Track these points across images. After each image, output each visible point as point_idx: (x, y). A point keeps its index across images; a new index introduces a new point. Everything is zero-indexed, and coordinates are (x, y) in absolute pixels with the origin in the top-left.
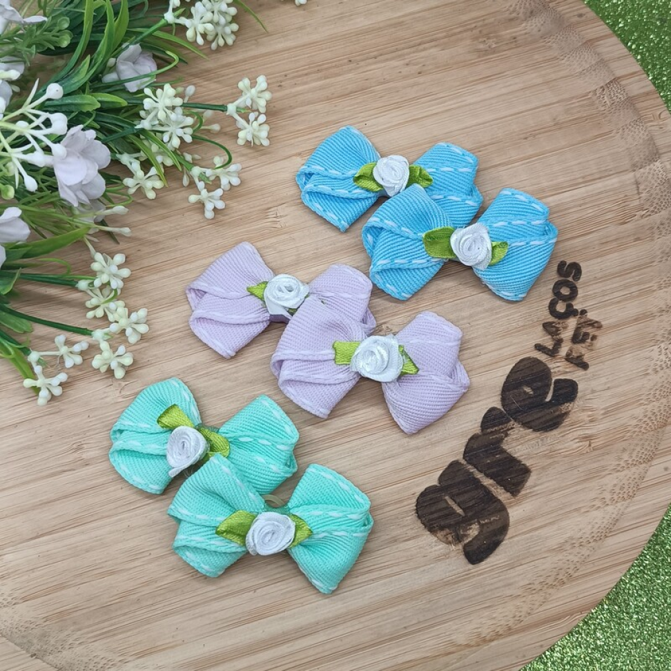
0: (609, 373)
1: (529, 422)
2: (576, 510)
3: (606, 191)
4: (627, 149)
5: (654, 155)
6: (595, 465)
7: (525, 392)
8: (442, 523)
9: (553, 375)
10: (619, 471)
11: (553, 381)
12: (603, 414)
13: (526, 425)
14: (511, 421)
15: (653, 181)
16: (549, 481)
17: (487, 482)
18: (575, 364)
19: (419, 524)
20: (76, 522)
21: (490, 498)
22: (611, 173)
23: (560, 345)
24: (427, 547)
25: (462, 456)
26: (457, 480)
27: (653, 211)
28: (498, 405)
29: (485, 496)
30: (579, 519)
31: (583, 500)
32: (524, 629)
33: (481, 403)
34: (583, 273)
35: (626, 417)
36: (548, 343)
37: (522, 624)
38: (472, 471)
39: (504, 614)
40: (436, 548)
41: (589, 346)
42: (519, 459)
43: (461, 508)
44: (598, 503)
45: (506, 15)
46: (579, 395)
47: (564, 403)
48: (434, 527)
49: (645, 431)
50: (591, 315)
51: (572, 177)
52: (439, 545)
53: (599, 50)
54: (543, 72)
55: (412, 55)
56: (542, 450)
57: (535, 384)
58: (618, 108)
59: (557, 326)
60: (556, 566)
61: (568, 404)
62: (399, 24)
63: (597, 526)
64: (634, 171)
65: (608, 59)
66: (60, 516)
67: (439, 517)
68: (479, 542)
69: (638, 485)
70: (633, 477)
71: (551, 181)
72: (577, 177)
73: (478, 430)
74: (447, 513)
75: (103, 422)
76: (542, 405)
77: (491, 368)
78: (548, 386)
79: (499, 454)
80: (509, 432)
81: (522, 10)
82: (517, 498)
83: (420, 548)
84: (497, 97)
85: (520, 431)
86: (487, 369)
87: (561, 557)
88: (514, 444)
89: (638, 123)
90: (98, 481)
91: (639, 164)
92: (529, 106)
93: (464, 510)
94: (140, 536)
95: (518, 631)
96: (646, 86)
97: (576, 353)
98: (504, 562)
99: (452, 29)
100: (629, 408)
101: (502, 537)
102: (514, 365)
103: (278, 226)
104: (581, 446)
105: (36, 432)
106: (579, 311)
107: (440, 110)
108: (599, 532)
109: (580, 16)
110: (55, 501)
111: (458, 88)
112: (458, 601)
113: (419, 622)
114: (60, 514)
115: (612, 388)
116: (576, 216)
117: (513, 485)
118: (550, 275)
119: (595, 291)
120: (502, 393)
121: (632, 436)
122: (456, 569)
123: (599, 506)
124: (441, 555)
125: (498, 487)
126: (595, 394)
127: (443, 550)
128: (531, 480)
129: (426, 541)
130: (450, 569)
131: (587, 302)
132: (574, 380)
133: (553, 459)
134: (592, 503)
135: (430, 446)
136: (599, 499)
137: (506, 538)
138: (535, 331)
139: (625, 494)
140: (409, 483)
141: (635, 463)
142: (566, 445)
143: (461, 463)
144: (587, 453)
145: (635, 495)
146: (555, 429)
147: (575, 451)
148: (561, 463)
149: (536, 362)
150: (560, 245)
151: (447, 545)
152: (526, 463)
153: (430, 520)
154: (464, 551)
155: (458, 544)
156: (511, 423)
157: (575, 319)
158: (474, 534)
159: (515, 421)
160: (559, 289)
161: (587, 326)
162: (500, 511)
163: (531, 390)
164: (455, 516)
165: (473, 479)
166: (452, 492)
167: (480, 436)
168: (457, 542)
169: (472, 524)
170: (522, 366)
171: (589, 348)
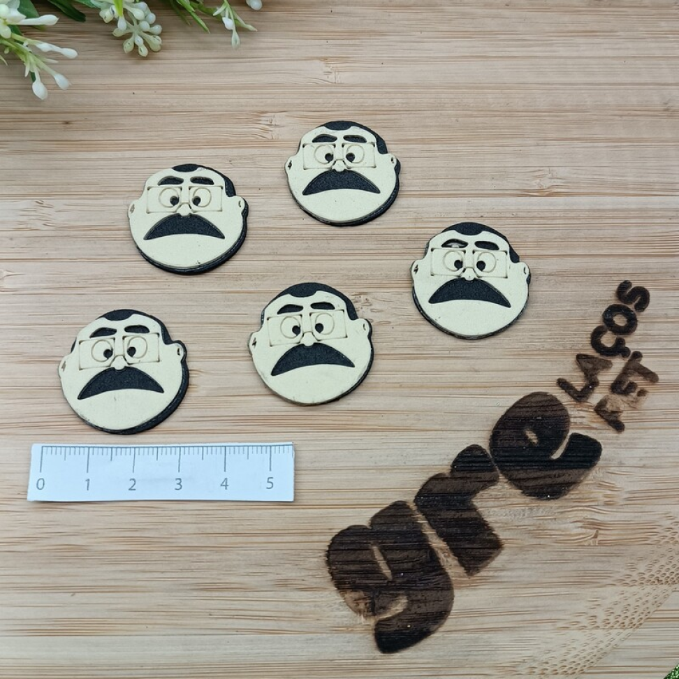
0: (651, 446)
1: (519, 480)
2: (551, 621)
6: (596, 566)
7: (527, 437)
8: (358, 581)
9: (572, 426)
10: (627, 584)
11: (570, 434)
12: (628, 499)
13: (515, 482)
14: (492, 470)
16: (525, 568)
17: (437, 543)
18: (606, 420)
19: (325, 573)
21: (433, 565)
23: (593, 389)
24: (325, 609)
25: (414, 498)
26: (396, 529)
28: (485, 445)
29: (428, 562)
30: (553, 635)
31: (563, 610)
33: (460, 434)
34: (650, 304)
35: (656, 511)
36: (578, 382)
38: (422, 522)
40: (337, 613)
41: (632, 402)
42: (491, 525)
43: (390, 568)
44: (584, 621)
46: (600, 463)
47: (576, 468)
48: (345, 583)
50: (645, 362)
51: (669, 180)
52: (344, 610)
56: (527, 522)
57: (543, 432)
59: (596, 363)
61: (581, 471)
63: (574, 653)
67: (356, 572)
68: (399, 624)
69: (649, 612)
70: (645, 599)
71: (641, 177)
73: (446, 469)
74: (369, 568)
77: (488, 392)
78: (563, 437)
79: (466, 510)
80: (488, 485)
82: (472, 578)
83: (315, 606)
84: (599, 58)
85: (503, 488)
86: (483, 392)
88: (491, 504)
92: (637, 80)
97: (613, 406)
98: (428, 663)
100: (666, 501)
101: (436, 626)
102: (522, 397)
103: (268, 136)
104: (580, 534)
106: (632, 352)
107: (520, 54)
108: (574, 662)
111: (552, 34)
115: (648, 468)
116: (659, 229)
117: (473, 559)
118: (607, 295)
119: (662, 332)
120: (494, 429)
121: (659, 541)
122: (358, 651)
123: (585, 625)
124: (340, 625)
125: (451, 555)
126: (623, 469)
127: (346, 619)
128: (499, 560)
129: (327, 599)
130: (349, 649)
131: (646, 343)
132: (599, 441)
133: (538, 540)
134: (576, 618)
135: (374, 471)
136: (587, 616)
137: (441, 629)
138: (563, 361)
139: (627, 619)
140: (328, 513)
141: (653, 579)
142: (563, 526)
143: (409, 506)
144: (589, 545)
145: (641, 624)
146: (553, 499)
147: (572, 538)
148: (548, 549)
149: (553, 402)
150: (630, 260)
151: (355, 615)
152: (498, 534)
153: (340, 572)
154: (375, 629)
155: (370, 616)
156: (495, 472)
157: (623, 361)
158: (397, 610)
159: (502, 473)
160: (613, 316)
161: (637, 374)
162: (442, 589)
163: (536, 437)
164: (378, 577)
165: (419, 533)
166: (384, 543)
167: (447, 478)
168: (371, 613)
169: (398, 595)
170: (532, 402)
171: (632, 404)
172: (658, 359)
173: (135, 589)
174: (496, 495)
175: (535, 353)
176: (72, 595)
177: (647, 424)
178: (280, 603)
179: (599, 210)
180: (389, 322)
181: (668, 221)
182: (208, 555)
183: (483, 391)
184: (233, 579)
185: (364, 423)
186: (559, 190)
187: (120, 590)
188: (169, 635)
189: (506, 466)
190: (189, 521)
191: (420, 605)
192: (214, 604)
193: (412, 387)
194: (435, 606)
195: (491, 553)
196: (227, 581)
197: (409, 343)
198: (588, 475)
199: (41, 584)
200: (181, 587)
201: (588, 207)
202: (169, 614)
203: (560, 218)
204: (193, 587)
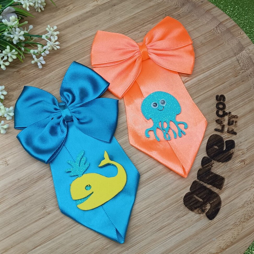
0: (245, 134)
1: (219, 160)
2: (246, 190)
3: (227, 66)
4: (231, 48)
5: (242, 48)
6: (249, 171)
7: (215, 148)
8: (195, 206)
9: (224, 139)
11: (225, 142)
12: (247, 150)
13: (219, 161)
14: (212, 161)
15: (244, 58)
16: (233, 181)
17: (209, 186)
18: (231, 133)
19: (187, 209)
20: (50, 238)
21: (212, 192)
22: (227, 58)
23: (224, 127)
24: (192, 217)
25: (197, 178)
26: (197, 188)
27: (247, 69)
28: (206, 155)
29: (209, 192)
30: (247, 193)
31: (247, 185)
32: (237, 241)
33: (199, 156)
34: (226, 98)
36: (219, 127)
37: (237, 239)
38: (202, 183)
39: (228, 237)
40: (195, 217)
42: (219, 175)
43: (201, 199)
45: (174, 7)
46: (236, 145)
47: (231, 149)
48: (193, 209)
50: (233, 114)
51: (213, 63)
52: (196, 215)
53: (212, 13)
54: (193, 25)
55: (141, 28)
56: (227, 169)
57: (218, 145)
58: (224, 34)
59: (221, 120)
60: (243, 213)
61: (233, 149)
62: (134, 18)
64: (236, 56)
65: (216, 16)
66: (42, 237)
67: (194, 204)
68: (211, 211)
71: (206, 65)
72: (214, 62)
73: (201, 167)
74: (196, 202)
75: (52, 195)
76: (223, 152)
78: (223, 144)
79: (211, 174)
80: (213, 165)
81: (179, 4)
82: (222, 190)
83: (189, 218)
85: (217, 164)
87: (244, 210)
88: (216, 169)
89: (233, 38)
90: (55, 220)
91: (237, 53)
93: (202, 199)
94: (77, 238)
95: (235, 243)
96: (233, 23)
97: (231, 129)
98: (223, 217)
99: (154, 16)
101: (220, 207)
102: (208, 139)
104: (242, 164)
105: (25, 205)
106: (228, 113)
109: (202, 2)
110: (39, 231)
112: (209, 236)
113: (196, 248)
114: (42, 236)
115: (247, 140)
116: (218, 77)
117: (219, 185)
118: (214, 101)
119: (232, 104)
120: (206, 150)
122: (205, 223)
124: (198, 219)
125: (214, 187)
126: (242, 143)
127: (198, 217)
128: (226, 182)
129: (191, 215)
130: (203, 224)
131: (230, 109)
132: (233, 139)
133: (232, 172)
134: (251, 186)
136: (253, 184)
137: (222, 206)
138: (213, 124)
140: (179, 193)
142: (236, 165)
143: (197, 181)
144: (244, 167)
146: (230, 160)
147: (239, 167)
148: (235, 173)
149: (217, 136)
150: (215, 89)
151: (199, 215)
152: (222, 176)
153: (190, 206)
154: (207, 215)
155: (203, 213)
157: (227, 116)
158: (209, 208)
159: (214, 160)
160: (219, 106)
161: (232, 118)
162: (216, 197)
163: (217, 147)
164: (200, 202)
165: (203, 186)
166: (196, 193)
167: (202, 169)
170: (211, 139)
171: (235, 126)
172: (235, 111)
173: (143, 240)
174: (216, 167)
176: (128, 251)
177: (241, 129)
178: (180, 222)
179: (200, 80)
181: (219, 74)
182: (155, 221)
184: (165, 223)
186: (187, 80)
187: (139, 242)
188: (158, 246)
189: (214, 158)
190: (146, 215)
191: (214, 203)
192: (164, 232)
195: (223, 181)
198: (235, 149)
200: (154, 232)
201: (197, 80)
203: (192, 87)
204: (157, 231)
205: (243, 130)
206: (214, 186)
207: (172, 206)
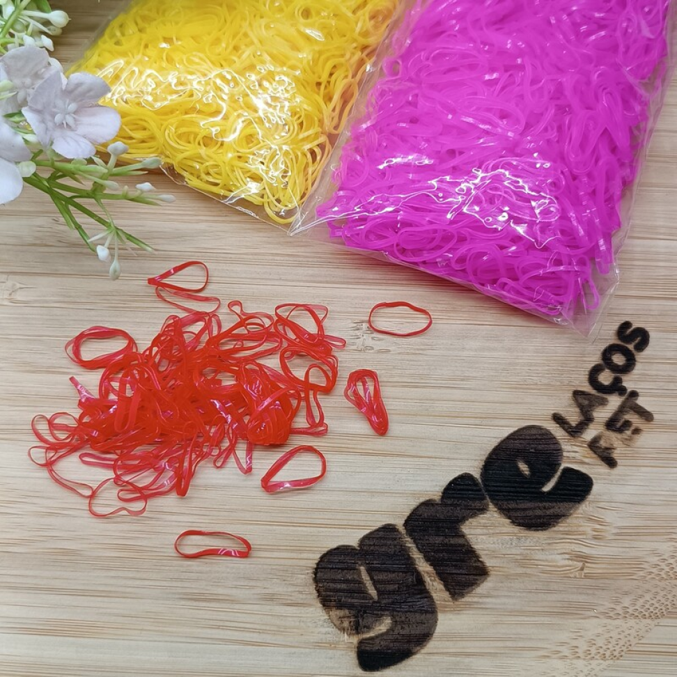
0: (642, 484)
1: (509, 510)
2: (533, 649)
6: (581, 598)
9: (564, 460)
10: (610, 617)
11: (562, 467)
12: (616, 534)
13: (505, 511)
16: (510, 596)
17: (424, 567)
18: (600, 456)
19: (312, 589)
24: (310, 624)
25: (403, 522)
28: (476, 474)
30: (533, 663)
33: (452, 462)
34: (650, 344)
35: (643, 547)
36: (574, 417)
38: (410, 545)
40: (324, 630)
41: (626, 439)
42: (479, 552)
43: (376, 589)
44: (565, 651)
46: (590, 497)
48: (331, 601)
49: (664, 576)
50: (641, 401)
52: (328, 627)
56: (515, 553)
69: (630, 645)
70: (627, 632)
73: (437, 496)
77: (484, 423)
82: (456, 603)
83: (299, 622)
85: (493, 516)
88: (479, 531)
93: (380, 593)
100: (654, 538)
101: (418, 648)
102: (516, 429)
104: (567, 566)
106: (629, 390)
115: (638, 505)
116: (662, 272)
118: (607, 333)
119: (659, 373)
121: (645, 577)
122: (339, 668)
123: (566, 654)
124: (324, 641)
125: (437, 579)
126: (613, 505)
127: (329, 636)
128: (485, 587)
129: (313, 615)
130: (331, 665)
131: (642, 383)
132: (591, 476)
133: (522, 569)
134: (558, 647)
135: (365, 494)
136: (568, 646)
137: (423, 651)
138: (558, 396)
139: (608, 651)
140: (319, 532)
141: (636, 614)
142: (550, 557)
144: (575, 577)
145: (621, 656)
147: (559, 569)
148: (534, 579)
150: (632, 301)
151: (339, 632)
152: (485, 561)
155: (353, 634)
156: (485, 501)
157: (619, 399)
158: (380, 630)
159: (491, 502)
160: (612, 355)
161: (632, 412)
162: (427, 612)
163: (528, 469)
164: (364, 596)
165: (407, 556)
166: (373, 564)
167: (437, 504)
168: (354, 632)
169: (382, 615)
170: (525, 435)
171: (626, 442)
172: (656, 399)
173: (124, 595)
174: (485, 523)
175: (532, 387)
177: (640, 462)
178: (265, 616)
180: (389, 351)
182: (197, 566)
183: (478, 421)
184: (220, 591)
185: (359, 446)
187: (110, 595)
188: (155, 641)
189: (497, 495)
192: (201, 614)
193: (409, 414)
194: (418, 628)
196: (215, 592)
197: (407, 372)
198: (578, 508)
199: (35, 584)
200: (170, 596)
202: (157, 620)
204: (181, 596)
205: (643, 469)
206: (442, 576)
207: (276, 554)
